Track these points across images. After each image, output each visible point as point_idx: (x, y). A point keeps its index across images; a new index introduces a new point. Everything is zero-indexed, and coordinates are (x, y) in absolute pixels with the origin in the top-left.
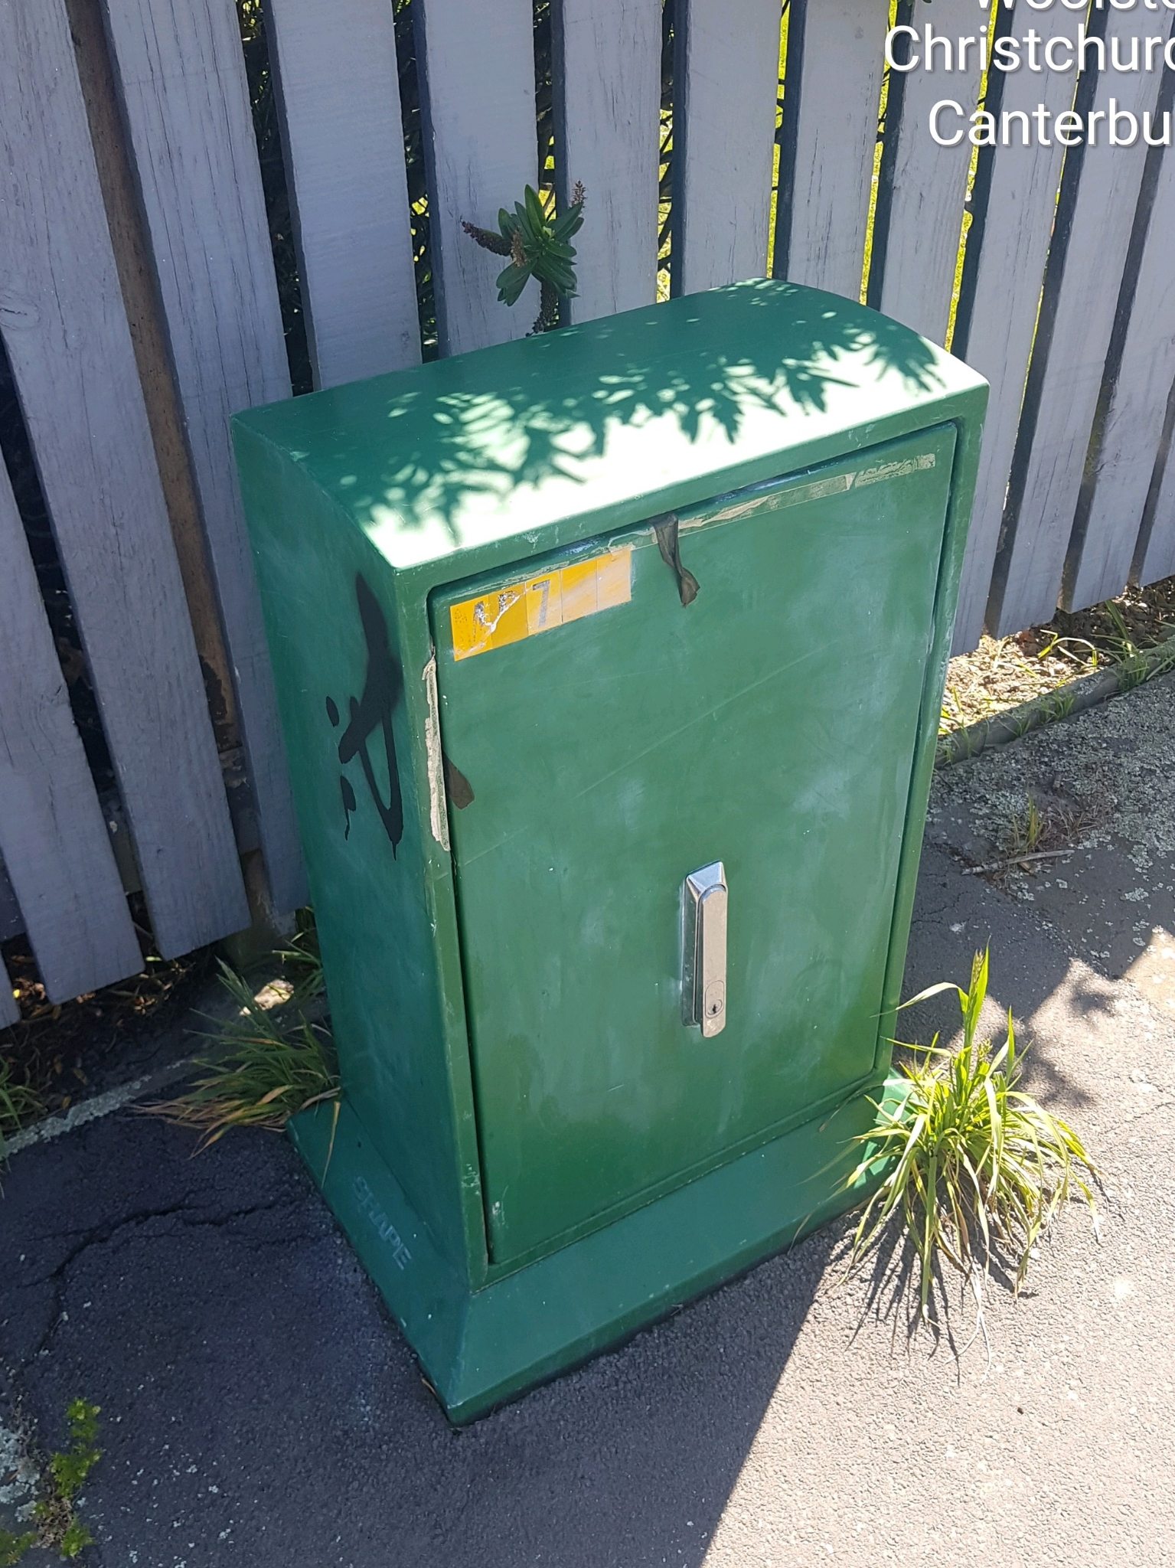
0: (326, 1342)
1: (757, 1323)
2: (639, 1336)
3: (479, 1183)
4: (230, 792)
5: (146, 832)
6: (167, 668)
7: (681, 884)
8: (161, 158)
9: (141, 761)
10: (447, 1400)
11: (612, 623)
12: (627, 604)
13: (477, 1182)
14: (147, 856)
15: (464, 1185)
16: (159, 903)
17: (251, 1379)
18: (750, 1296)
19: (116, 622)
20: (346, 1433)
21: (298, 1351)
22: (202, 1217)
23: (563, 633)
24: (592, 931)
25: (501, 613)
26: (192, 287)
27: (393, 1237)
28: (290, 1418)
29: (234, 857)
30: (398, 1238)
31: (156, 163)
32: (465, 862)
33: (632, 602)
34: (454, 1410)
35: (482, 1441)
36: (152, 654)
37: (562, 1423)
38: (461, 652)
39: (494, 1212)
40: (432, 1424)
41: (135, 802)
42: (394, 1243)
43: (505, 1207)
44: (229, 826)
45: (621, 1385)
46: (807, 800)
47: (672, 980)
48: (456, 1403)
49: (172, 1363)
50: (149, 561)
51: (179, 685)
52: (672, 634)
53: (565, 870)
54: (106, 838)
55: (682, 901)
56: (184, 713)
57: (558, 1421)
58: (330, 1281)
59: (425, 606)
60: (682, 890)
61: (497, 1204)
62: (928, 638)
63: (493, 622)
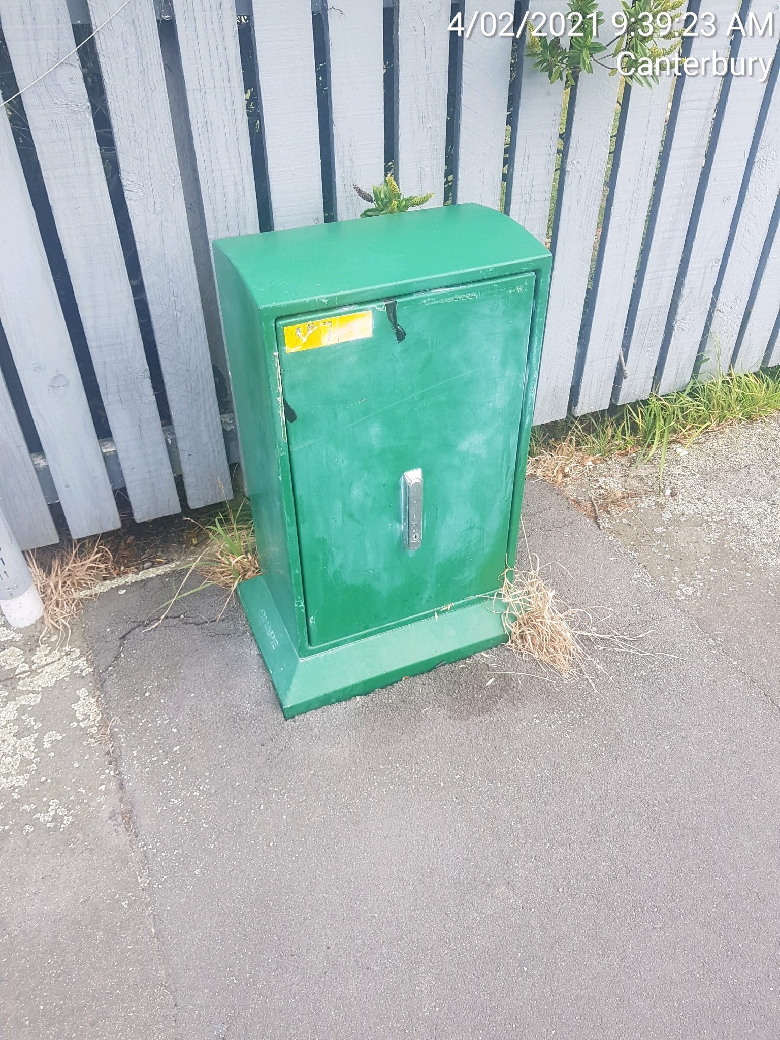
0: (236, 677)
1: (432, 691)
2: (376, 690)
3: (303, 606)
4: (225, 432)
5: (183, 445)
6: (196, 367)
7: (401, 477)
8: (202, 126)
9: (182, 410)
10: (284, 704)
11: (364, 346)
12: (370, 338)
13: (302, 604)
14: (184, 457)
15: (296, 605)
16: (189, 482)
17: (200, 688)
18: (431, 679)
19: (173, 342)
20: (237, 714)
21: (223, 679)
22: (191, 621)
23: (339, 347)
24: (357, 492)
25: (309, 334)
26: (214, 187)
27: (272, 635)
28: (214, 705)
29: (226, 464)
30: (274, 636)
31: (200, 127)
32: (294, 449)
33: (373, 337)
34: (286, 708)
35: (297, 723)
36: (190, 359)
37: (334, 720)
38: (289, 349)
39: (311, 621)
40: (276, 714)
41: (179, 430)
42: (272, 638)
43: (316, 620)
44: (224, 448)
45: (364, 708)
46: (464, 446)
47: (398, 524)
48: (288, 704)
49: (166, 678)
50: (190, 315)
51: (202, 376)
52: (393, 355)
53: (343, 461)
54: (165, 445)
55: (402, 486)
56: (203, 389)
57: (333, 719)
58: (243, 653)
59: (274, 325)
60: (402, 480)
61: (312, 618)
62: (524, 375)
63: (305, 336)
